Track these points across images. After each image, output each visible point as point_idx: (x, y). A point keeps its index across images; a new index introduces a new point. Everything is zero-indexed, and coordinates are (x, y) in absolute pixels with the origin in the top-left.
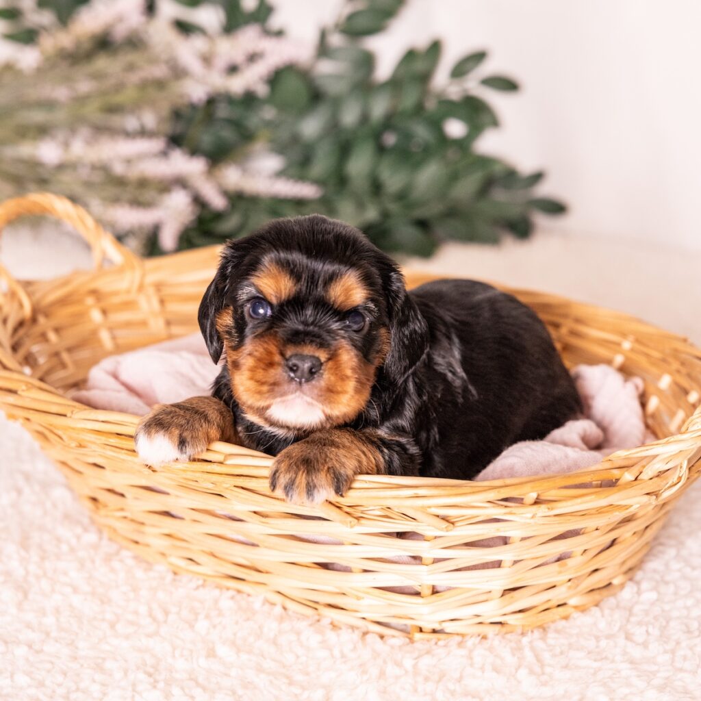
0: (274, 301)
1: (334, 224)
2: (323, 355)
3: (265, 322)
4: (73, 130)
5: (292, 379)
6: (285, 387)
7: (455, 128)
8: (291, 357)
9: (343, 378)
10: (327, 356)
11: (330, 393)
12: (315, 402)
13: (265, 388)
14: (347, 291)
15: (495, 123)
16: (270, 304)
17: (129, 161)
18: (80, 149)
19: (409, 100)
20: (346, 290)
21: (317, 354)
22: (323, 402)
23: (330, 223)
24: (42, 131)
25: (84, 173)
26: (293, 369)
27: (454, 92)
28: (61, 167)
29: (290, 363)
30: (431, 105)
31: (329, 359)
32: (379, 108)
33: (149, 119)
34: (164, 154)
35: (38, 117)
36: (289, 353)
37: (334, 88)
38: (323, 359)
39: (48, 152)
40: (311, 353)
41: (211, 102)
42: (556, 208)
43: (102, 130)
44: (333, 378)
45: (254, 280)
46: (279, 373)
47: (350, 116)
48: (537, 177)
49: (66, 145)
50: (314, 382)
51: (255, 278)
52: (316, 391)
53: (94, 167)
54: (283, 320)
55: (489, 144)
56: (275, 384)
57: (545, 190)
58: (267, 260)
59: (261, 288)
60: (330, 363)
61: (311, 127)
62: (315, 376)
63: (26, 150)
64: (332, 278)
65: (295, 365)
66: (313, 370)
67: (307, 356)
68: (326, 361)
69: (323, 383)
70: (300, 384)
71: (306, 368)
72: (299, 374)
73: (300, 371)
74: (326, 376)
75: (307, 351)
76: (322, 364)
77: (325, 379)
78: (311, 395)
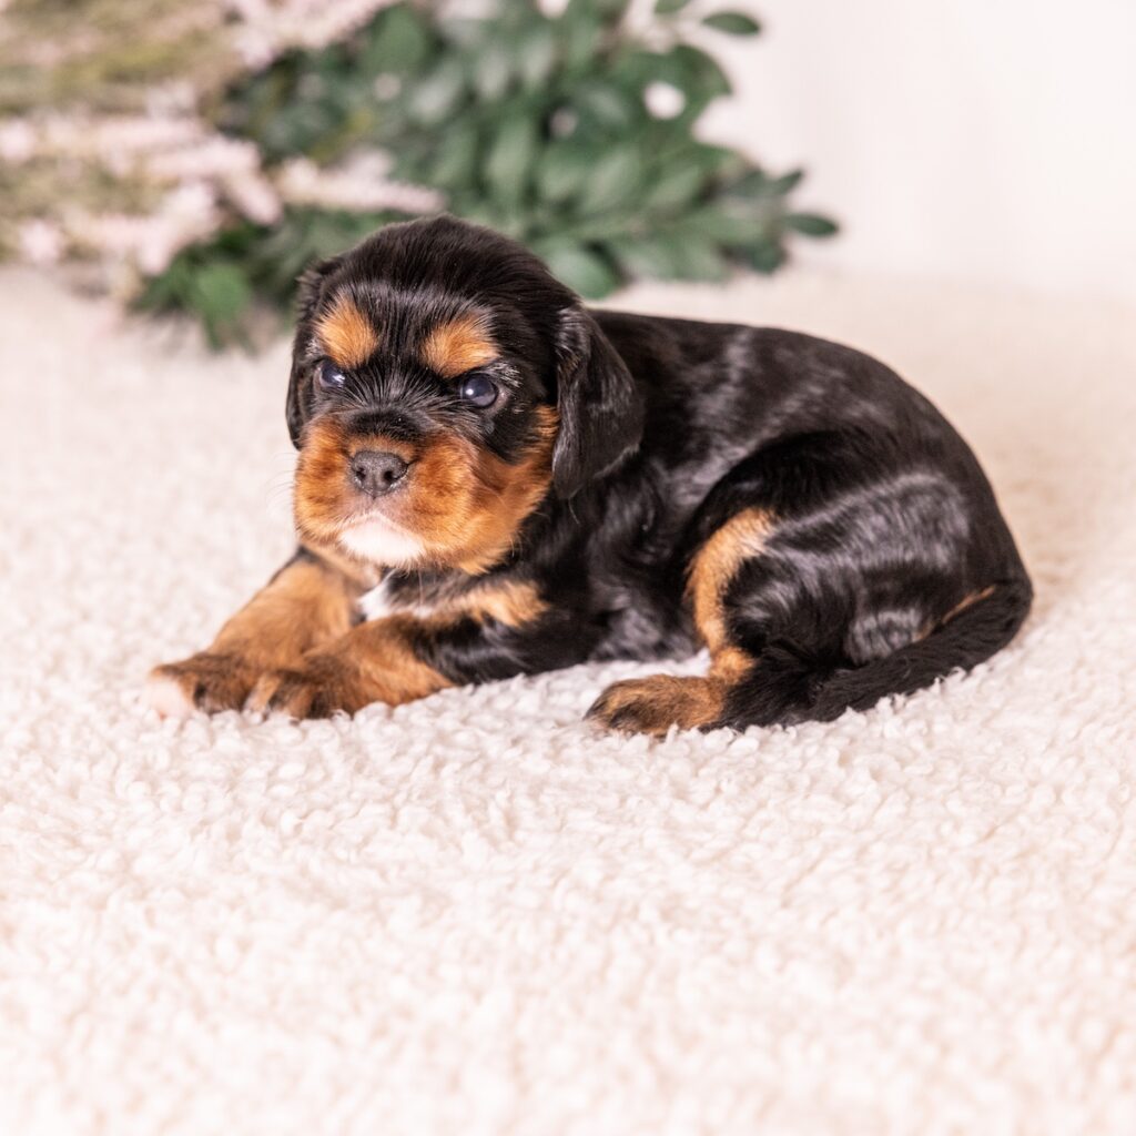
2: (406, 453)
6: (351, 503)
7: (664, 100)
10: (412, 452)
11: (422, 514)
15: (726, 89)
17: (140, 156)
21: (395, 451)
26: (361, 474)
27: (658, 37)
29: (357, 465)
32: (537, 62)
36: (353, 450)
38: (407, 459)
39: (13, 141)
40: (385, 450)
42: (822, 228)
44: (423, 491)
45: (319, 328)
46: (340, 481)
48: (794, 178)
50: (393, 495)
51: (321, 325)
52: (398, 511)
56: (334, 500)
58: (341, 296)
59: (328, 343)
60: (421, 467)
61: (433, 99)
62: (396, 484)
64: (428, 327)
65: (362, 469)
66: (392, 476)
67: (380, 453)
68: (411, 463)
69: (408, 498)
70: (374, 497)
71: (379, 472)
72: (368, 483)
73: (369, 478)
74: (412, 486)
75: (379, 445)
76: (405, 466)
77: (410, 491)
78: (391, 516)
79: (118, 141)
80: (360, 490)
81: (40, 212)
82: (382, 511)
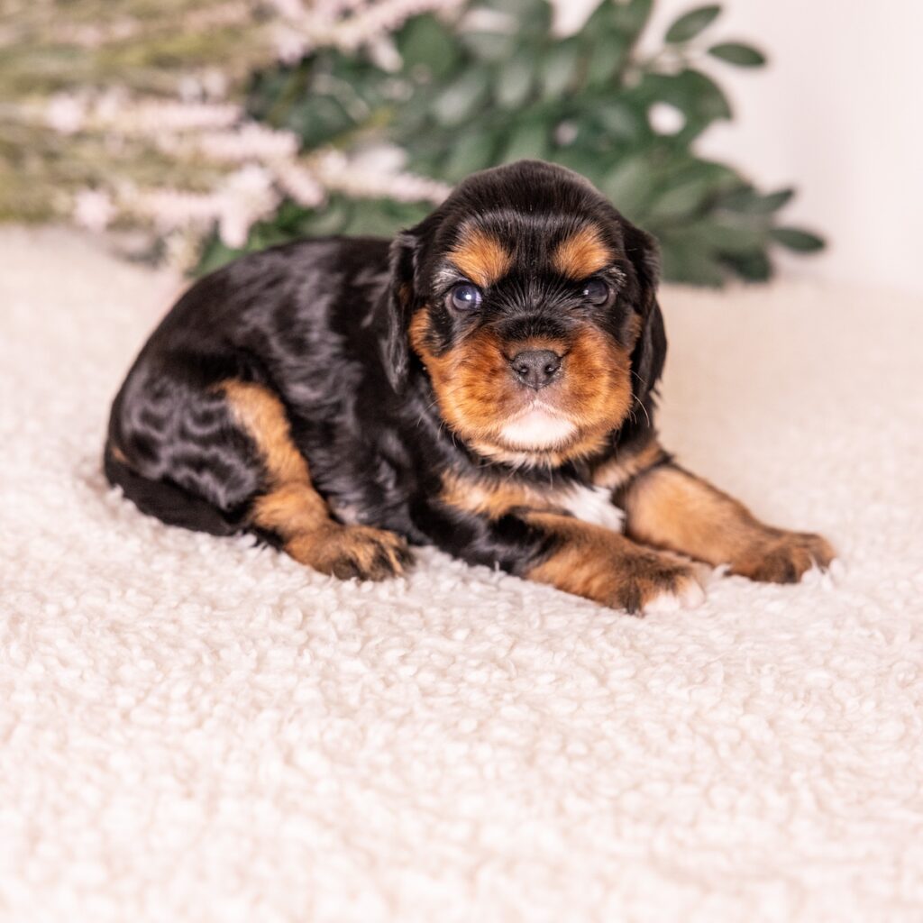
0: (484, 283)
1: (554, 169)
2: (559, 348)
3: (475, 314)
4: (101, 87)
5: (524, 385)
6: (518, 398)
7: (666, 119)
8: (516, 356)
9: (591, 374)
10: (565, 348)
11: (578, 399)
12: (559, 412)
13: (492, 406)
14: (582, 253)
15: (726, 112)
16: (480, 289)
17: (180, 135)
18: (112, 111)
19: (602, 68)
20: (580, 251)
21: (551, 347)
22: (571, 412)
23: (547, 168)
24: (57, 86)
25: (114, 148)
26: (524, 371)
27: (669, 63)
28: (80, 136)
29: (517, 365)
30: (632, 80)
31: (568, 353)
32: (558, 78)
33: (215, 81)
34: (235, 128)
35: (52, 66)
36: (513, 353)
37: (489, 50)
38: (560, 353)
39: (63, 114)
40: (543, 348)
41: (309, 61)
42: (809, 243)
43: (144, 92)
44: (577, 378)
45: (451, 257)
46: (507, 381)
47: (512, 91)
48: (784, 196)
49: (91, 107)
50: (553, 385)
51: (454, 254)
52: (558, 399)
53: (128, 141)
54: (499, 308)
55: (715, 144)
56: (504, 398)
57: (792, 216)
58: (466, 226)
59: (464, 268)
60: (571, 358)
61: (453, 104)
62: (554, 376)
63: (33, 109)
64: (559, 237)
65: (524, 367)
66: (550, 369)
67: (538, 351)
68: (564, 355)
69: (566, 386)
70: (537, 389)
71: (539, 368)
72: (531, 378)
73: (532, 373)
74: (568, 376)
75: (537, 345)
76: (559, 359)
77: (567, 380)
78: (553, 403)
79: (161, 121)
80: (523, 386)
81: (92, 183)
82: (545, 400)
